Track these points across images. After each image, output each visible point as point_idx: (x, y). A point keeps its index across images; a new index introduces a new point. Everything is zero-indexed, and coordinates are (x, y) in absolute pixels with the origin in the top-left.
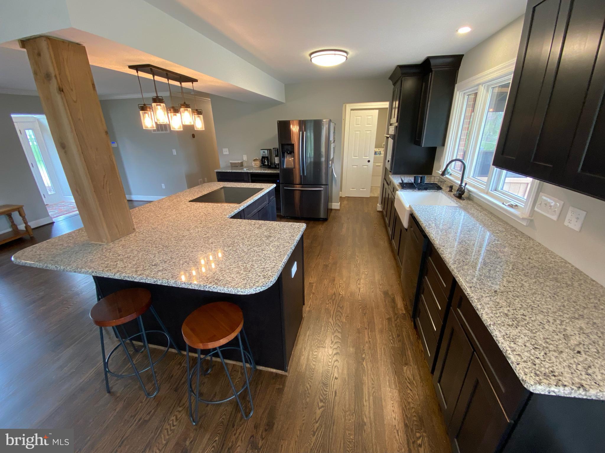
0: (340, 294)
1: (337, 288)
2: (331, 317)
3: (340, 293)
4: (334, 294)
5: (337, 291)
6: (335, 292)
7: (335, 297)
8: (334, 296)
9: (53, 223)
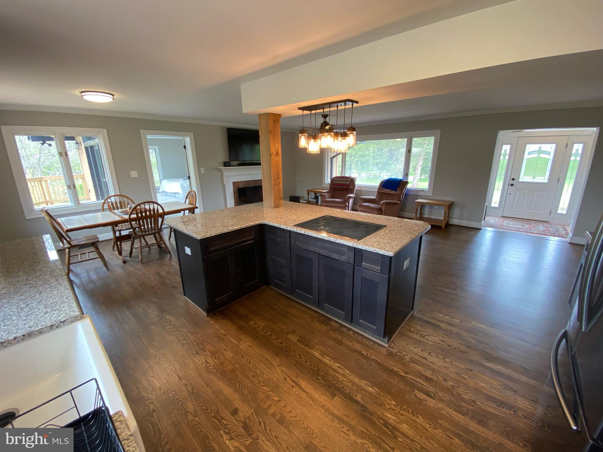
0: (197, 354)
1: (209, 358)
2: (186, 332)
3: (199, 356)
4: (204, 350)
5: (205, 354)
6: (205, 351)
7: (200, 349)
8: (202, 348)
9: (481, 229)
